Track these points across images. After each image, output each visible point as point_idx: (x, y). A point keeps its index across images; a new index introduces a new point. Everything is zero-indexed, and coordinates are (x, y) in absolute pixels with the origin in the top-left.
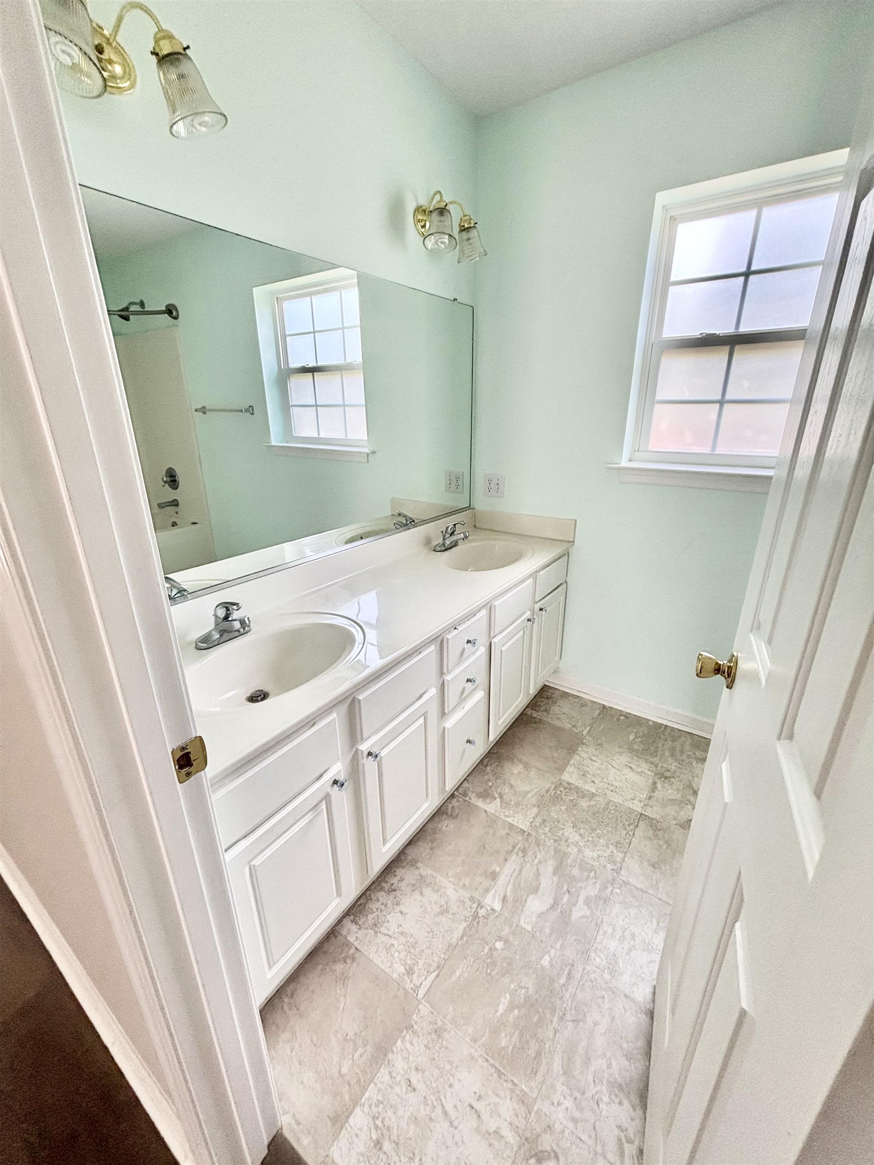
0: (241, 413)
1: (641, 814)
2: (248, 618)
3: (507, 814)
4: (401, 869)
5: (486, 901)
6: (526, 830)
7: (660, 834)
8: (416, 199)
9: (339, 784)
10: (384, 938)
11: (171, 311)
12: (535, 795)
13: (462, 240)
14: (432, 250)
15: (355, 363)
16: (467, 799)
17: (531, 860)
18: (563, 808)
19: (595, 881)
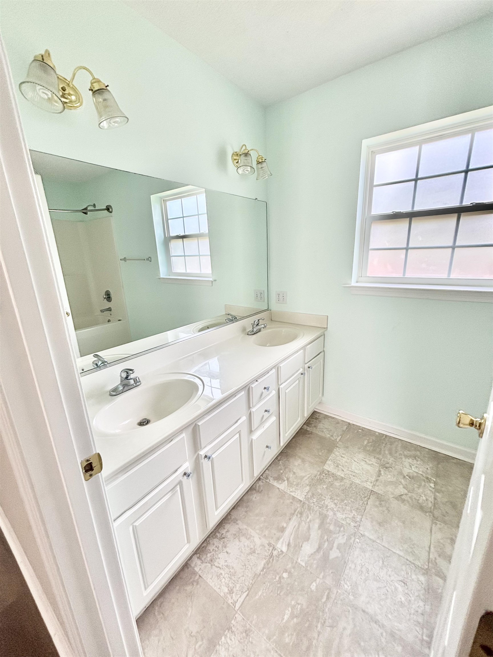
0: (144, 261)
1: (372, 490)
2: (138, 378)
3: (291, 490)
4: (228, 524)
5: (277, 546)
6: (302, 500)
7: (383, 503)
8: (233, 149)
9: (187, 475)
10: (216, 569)
11: (108, 209)
12: (308, 478)
13: (258, 169)
14: (242, 175)
15: (205, 233)
16: (268, 481)
17: (305, 520)
18: (325, 487)
19: (343, 534)
